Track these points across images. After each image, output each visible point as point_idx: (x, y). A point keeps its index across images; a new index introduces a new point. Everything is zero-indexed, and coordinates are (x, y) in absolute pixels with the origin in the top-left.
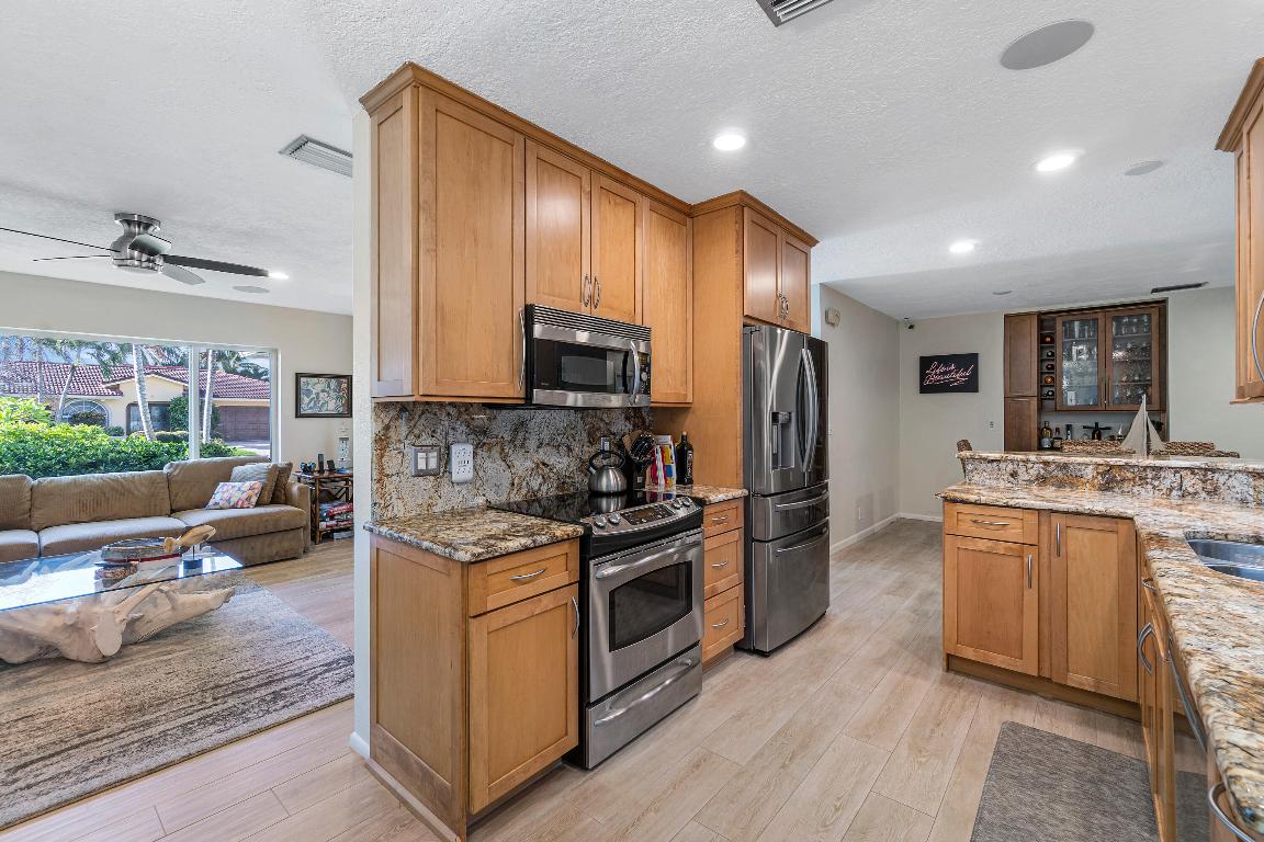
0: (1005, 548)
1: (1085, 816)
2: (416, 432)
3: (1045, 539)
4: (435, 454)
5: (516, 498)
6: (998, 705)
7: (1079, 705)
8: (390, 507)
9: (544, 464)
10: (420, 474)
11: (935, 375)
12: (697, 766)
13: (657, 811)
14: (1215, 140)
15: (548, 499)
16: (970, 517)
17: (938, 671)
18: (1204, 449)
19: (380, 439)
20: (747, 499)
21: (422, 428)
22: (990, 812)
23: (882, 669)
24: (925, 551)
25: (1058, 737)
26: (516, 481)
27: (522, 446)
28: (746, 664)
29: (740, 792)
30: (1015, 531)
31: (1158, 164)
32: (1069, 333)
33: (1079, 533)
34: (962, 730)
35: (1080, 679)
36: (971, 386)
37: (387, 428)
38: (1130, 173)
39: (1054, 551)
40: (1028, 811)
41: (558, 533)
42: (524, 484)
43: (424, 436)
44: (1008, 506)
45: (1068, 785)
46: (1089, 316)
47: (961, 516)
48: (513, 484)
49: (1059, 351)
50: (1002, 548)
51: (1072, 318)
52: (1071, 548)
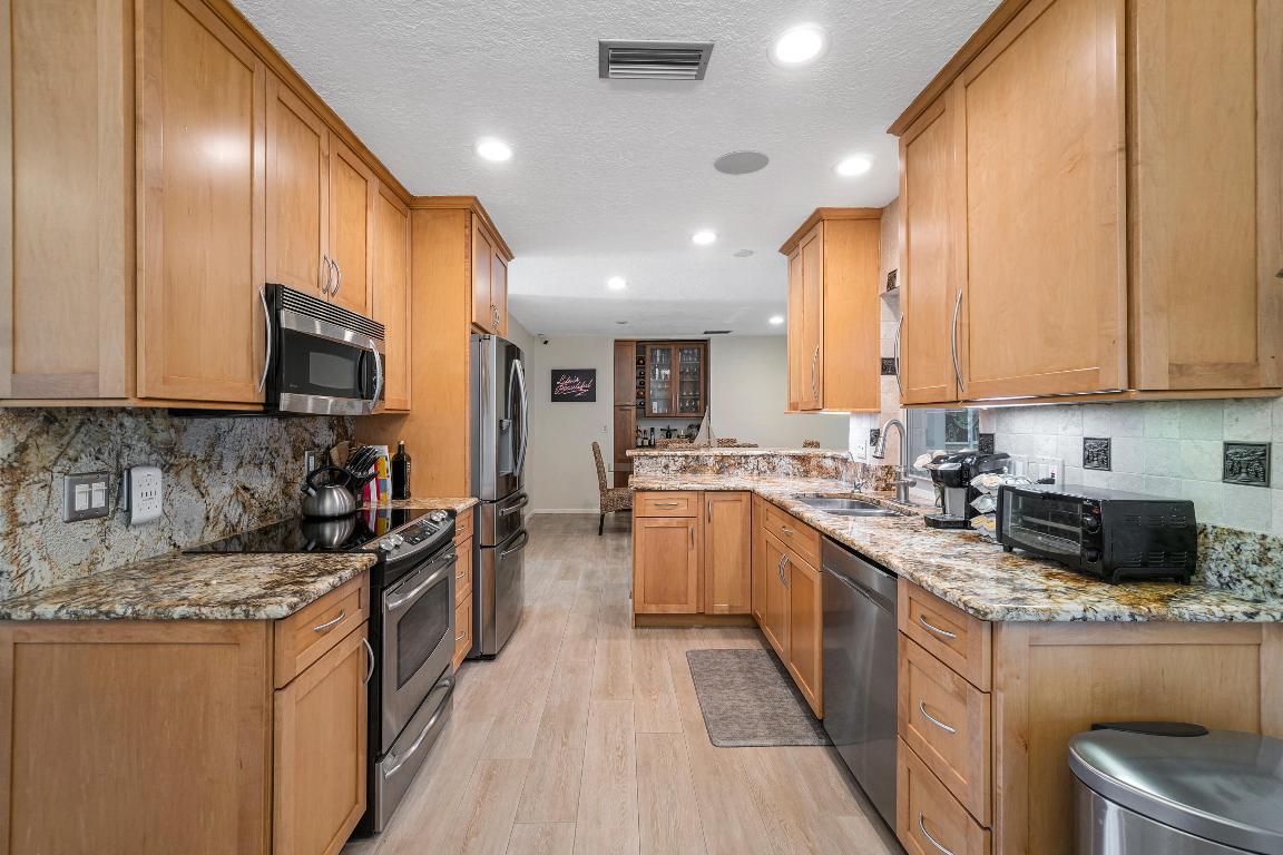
0: (678, 522)
1: (756, 693)
2: (71, 453)
3: (701, 512)
4: (102, 485)
5: (212, 536)
6: (677, 642)
7: (718, 627)
8: (28, 576)
9: (245, 488)
10: (76, 517)
11: (563, 386)
12: (490, 777)
13: (477, 834)
14: (780, 247)
15: (249, 533)
16: (653, 502)
17: (629, 631)
18: (730, 443)
19: (11, 466)
20: (476, 507)
21: (79, 447)
22: (710, 713)
23: (592, 641)
24: (569, 539)
26: (212, 515)
27: (219, 466)
28: (478, 671)
29: (541, 780)
30: (683, 509)
31: (751, 253)
32: (653, 357)
33: (721, 504)
34: (666, 664)
35: (722, 607)
36: (590, 396)
37: (22, 449)
38: (737, 255)
39: (706, 520)
40: (728, 704)
41: (358, 565)
42: (222, 517)
43: (84, 459)
45: (739, 679)
46: (666, 345)
47: (647, 502)
48: (208, 518)
49: (647, 371)
50: (674, 522)
51: (655, 347)
52: (716, 516)
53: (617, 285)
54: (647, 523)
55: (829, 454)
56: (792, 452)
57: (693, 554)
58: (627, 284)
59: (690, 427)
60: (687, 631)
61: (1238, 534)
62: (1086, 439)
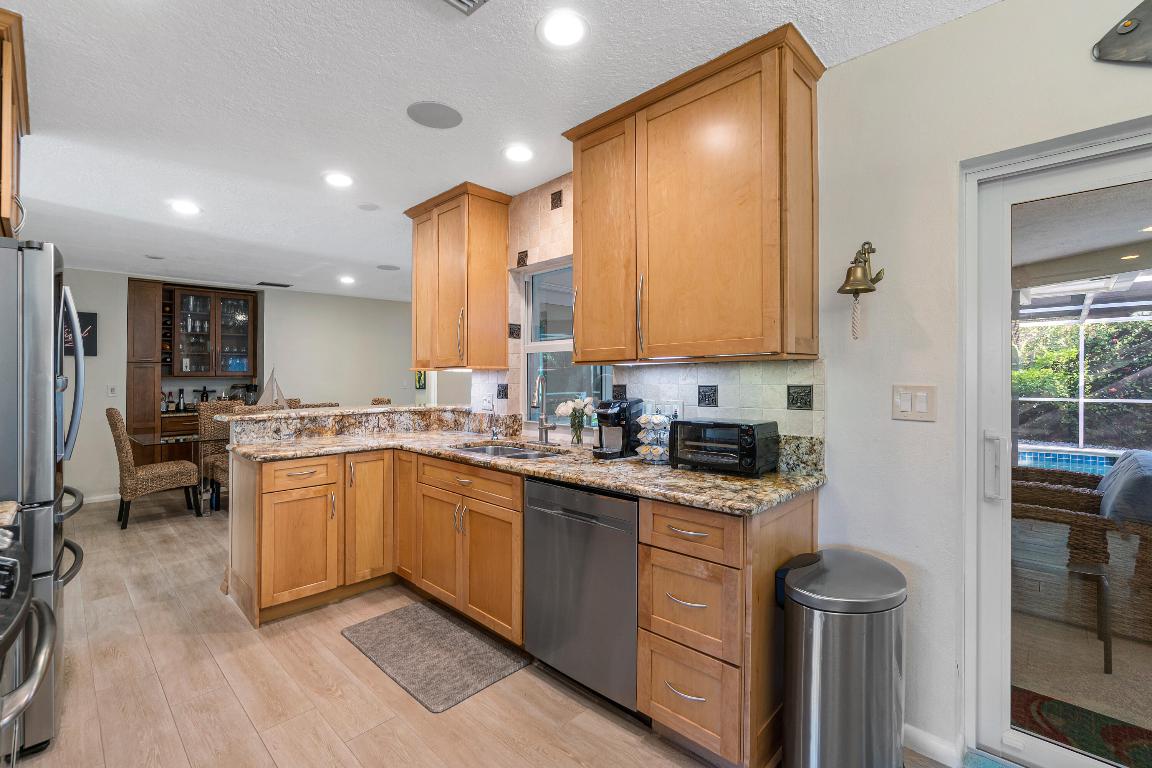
0: (315, 492)
1: (439, 646)
3: (342, 476)
16: (285, 473)
22: (411, 684)
23: (206, 661)
25: (378, 618)
30: (321, 476)
31: (377, 208)
32: (185, 305)
33: (363, 466)
35: (363, 572)
40: (422, 667)
44: (318, 456)
45: (415, 639)
46: (203, 293)
47: (277, 474)
49: (176, 320)
50: (311, 492)
51: (188, 293)
52: (358, 479)
53: (185, 208)
54: (277, 499)
55: (449, 407)
56: (412, 408)
57: (333, 525)
58: (202, 211)
59: (234, 387)
60: (324, 610)
61: (798, 438)
62: (699, 387)
